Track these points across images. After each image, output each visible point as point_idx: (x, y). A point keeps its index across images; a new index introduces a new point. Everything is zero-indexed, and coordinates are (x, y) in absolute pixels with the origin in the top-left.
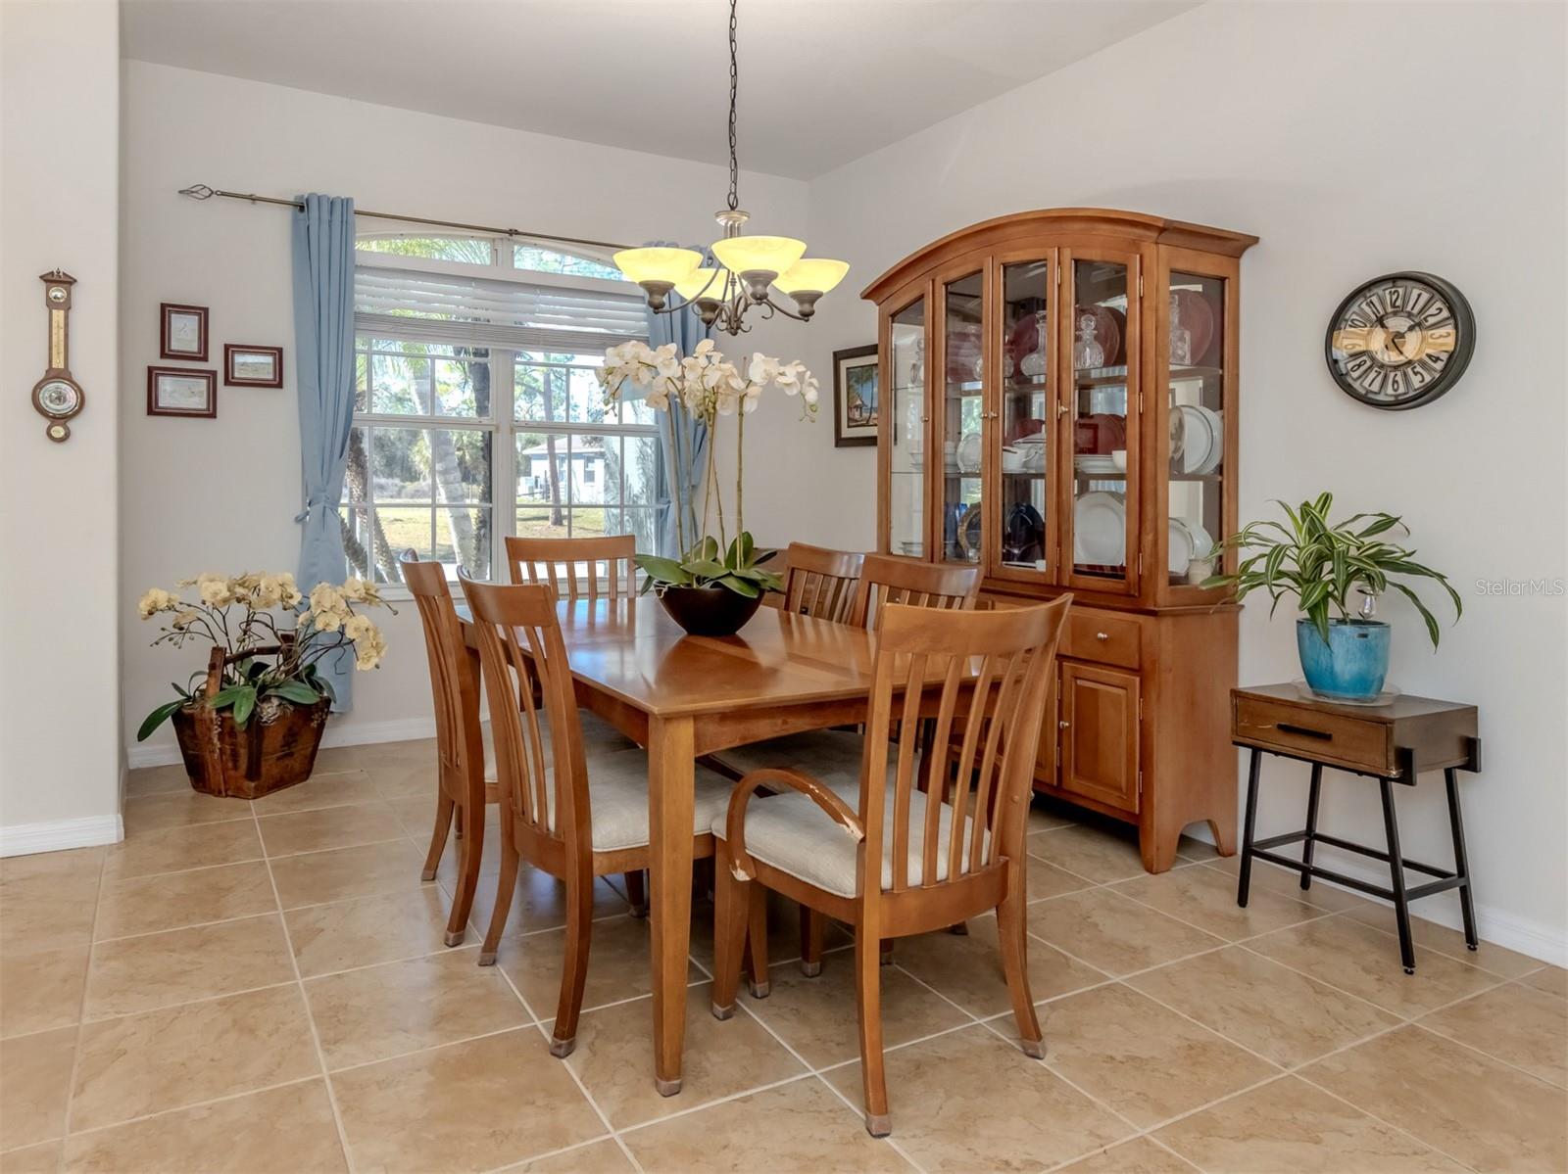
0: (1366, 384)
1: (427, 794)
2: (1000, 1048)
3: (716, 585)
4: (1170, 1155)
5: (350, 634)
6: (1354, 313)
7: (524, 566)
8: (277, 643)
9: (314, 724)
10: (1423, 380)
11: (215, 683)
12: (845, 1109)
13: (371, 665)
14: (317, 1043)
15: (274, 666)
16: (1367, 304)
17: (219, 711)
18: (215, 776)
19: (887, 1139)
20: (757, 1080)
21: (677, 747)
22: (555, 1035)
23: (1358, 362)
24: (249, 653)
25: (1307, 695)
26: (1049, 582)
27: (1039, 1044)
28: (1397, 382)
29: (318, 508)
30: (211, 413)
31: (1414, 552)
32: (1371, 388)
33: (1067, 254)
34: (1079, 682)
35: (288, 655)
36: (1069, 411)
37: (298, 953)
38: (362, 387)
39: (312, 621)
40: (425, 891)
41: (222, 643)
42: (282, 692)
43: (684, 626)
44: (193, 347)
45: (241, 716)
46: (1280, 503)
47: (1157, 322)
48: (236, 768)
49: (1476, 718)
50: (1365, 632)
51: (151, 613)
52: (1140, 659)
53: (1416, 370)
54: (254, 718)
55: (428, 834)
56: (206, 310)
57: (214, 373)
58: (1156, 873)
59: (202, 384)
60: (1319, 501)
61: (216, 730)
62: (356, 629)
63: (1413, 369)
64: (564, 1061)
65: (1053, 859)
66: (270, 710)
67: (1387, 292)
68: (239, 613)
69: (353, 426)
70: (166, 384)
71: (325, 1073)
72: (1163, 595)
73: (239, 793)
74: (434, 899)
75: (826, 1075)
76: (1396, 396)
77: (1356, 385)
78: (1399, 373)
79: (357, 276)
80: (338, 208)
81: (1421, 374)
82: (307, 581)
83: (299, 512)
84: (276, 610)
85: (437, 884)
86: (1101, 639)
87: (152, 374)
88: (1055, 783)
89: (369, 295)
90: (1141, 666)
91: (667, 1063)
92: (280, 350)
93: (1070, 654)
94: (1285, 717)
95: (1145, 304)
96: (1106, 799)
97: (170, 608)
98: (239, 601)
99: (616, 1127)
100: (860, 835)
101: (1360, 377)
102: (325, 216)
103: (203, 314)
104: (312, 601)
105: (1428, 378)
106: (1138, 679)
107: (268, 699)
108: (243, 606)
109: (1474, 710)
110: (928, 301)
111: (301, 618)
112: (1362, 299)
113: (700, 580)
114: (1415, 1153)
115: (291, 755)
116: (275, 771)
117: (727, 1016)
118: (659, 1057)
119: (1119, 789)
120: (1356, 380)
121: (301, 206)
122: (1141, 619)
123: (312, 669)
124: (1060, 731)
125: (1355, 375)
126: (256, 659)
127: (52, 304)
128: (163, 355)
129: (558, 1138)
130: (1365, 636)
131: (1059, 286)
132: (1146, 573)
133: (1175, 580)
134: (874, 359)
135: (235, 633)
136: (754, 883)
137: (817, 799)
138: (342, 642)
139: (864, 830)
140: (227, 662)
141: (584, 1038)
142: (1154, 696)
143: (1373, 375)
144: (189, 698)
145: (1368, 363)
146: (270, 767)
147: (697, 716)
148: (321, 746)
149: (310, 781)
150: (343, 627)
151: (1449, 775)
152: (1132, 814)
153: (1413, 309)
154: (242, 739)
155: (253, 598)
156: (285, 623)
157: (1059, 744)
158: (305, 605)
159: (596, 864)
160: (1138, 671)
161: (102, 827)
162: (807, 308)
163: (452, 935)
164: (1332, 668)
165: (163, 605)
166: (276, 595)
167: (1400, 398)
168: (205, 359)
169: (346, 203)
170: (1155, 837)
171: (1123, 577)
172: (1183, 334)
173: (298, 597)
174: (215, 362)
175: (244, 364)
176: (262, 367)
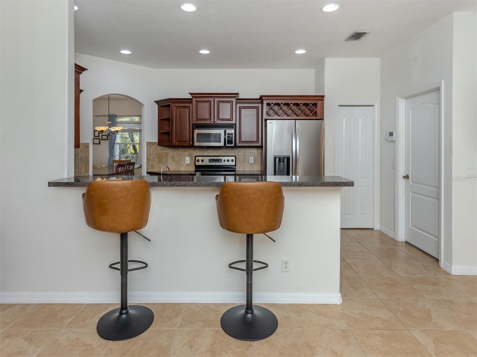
30: (100, 144)
44: (98, 135)
57: (100, 139)
70: (95, 140)
80: (113, 115)
92: (108, 135)
121: (109, 116)
128: (94, 137)
168: (99, 137)
175: (104, 137)
176: (105, 137)
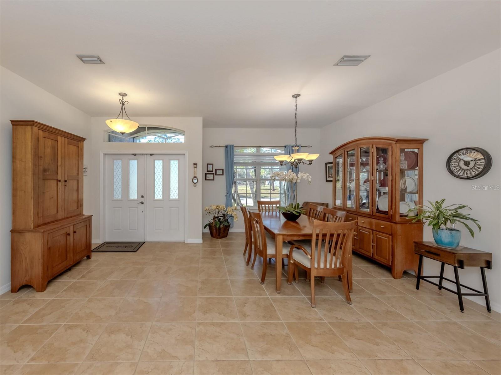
0: (459, 173)
1: (244, 241)
2: (342, 301)
3: (291, 212)
4: (373, 326)
5: (233, 215)
6: (455, 156)
7: (261, 206)
8: (222, 215)
9: (228, 228)
10: (475, 173)
11: (214, 221)
12: (308, 303)
13: (236, 220)
14: (228, 275)
15: (222, 219)
16: (459, 155)
17: (215, 225)
18: (214, 236)
19: (315, 309)
20: (293, 295)
21: (280, 239)
22: (261, 281)
23: (456, 168)
24: (219, 217)
25: (436, 245)
26: (370, 214)
27: (350, 302)
28: (468, 173)
29: (229, 194)
30: (213, 180)
31: (470, 214)
32: (460, 174)
33: (374, 146)
34: (377, 236)
35: (224, 218)
36: (375, 179)
37: (225, 262)
38: (235, 171)
39: (227, 212)
40: (244, 257)
41: (215, 215)
42: (224, 223)
43: (286, 219)
44: (211, 170)
45: (218, 226)
46: (429, 201)
47: (396, 160)
48: (217, 234)
49: (492, 256)
50: (451, 232)
51: (206, 210)
52: (392, 232)
53: (473, 170)
54: (219, 227)
55: (244, 248)
56: (213, 164)
57: (214, 174)
58: (396, 279)
59: (212, 175)
60: (441, 201)
61: (214, 228)
62: (234, 214)
63: (472, 170)
64: (262, 285)
65: (369, 272)
66: (222, 226)
67: (465, 152)
68: (217, 211)
69: (234, 180)
70: (207, 175)
71: (229, 279)
72: (398, 219)
73: (217, 238)
74: (245, 258)
75: (306, 297)
76: (468, 177)
77: (456, 173)
78: (468, 171)
79: (235, 157)
80: (232, 146)
81: (475, 172)
82: (227, 206)
83: (226, 195)
84: (222, 210)
85: (245, 256)
86: (382, 227)
87: (206, 174)
88: (372, 256)
89: (236, 159)
90: (392, 234)
91: (278, 288)
92: (223, 169)
93: (375, 229)
94: (427, 249)
95: (393, 157)
96: (383, 261)
97: (208, 210)
98: (217, 209)
99: (269, 295)
100: (310, 258)
101: (457, 171)
102: (230, 148)
103: (212, 165)
104: (228, 209)
105: (477, 173)
106: (391, 237)
107: (221, 224)
108: (218, 210)
109: (491, 254)
110: (343, 155)
111: (226, 212)
112: (457, 153)
113: (289, 211)
114: (438, 342)
115: (224, 233)
116: (222, 235)
117: (290, 285)
118: (277, 288)
119: (387, 260)
120: (455, 172)
121: (226, 147)
122: (392, 224)
123: (227, 220)
124: (373, 246)
125: (455, 171)
126: (220, 218)
127: (194, 167)
128: (207, 171)
129: (260, 295)
130: (451, 233)
131: (373, 153)
132: (393, 214)
133: (401, 216)
134: (332, 165)
135: (217, 214)
136: (294, 263)
137: (304, 251)
138: (232, 216)
139: (311, 257)
140: (216, 218)
141: (265, 282)
142: (395, 241)
143: (460, 171)
144: (211, 223)
145: (459, 168)
146: (221, 235)
147: (283, 235)
148: (229, 232)
149: (227, 237)
150: (232, 214)
151: (482, 269)
152: (390, 265)
153: (472, 156)
154: (218, 230)
155: (219, 209)
156: (223, 213)
157: (373, 248)
158: (226, 210)
159: (268, 256)
160: (391, 235)
161: (200, 241)
162: (311, 163)
163: (247, 264)
164: (441, 239)
165: (208, 209)
166: (222, 208)
167: (469, 177)
168: (213, 171)
169: (233, 145)
170: (395, 271)
171: (387, 214)
172: (405, 162)
173: (225, 209)
174: (214, 172)
175: (218, 172)
176: (221, 172)
